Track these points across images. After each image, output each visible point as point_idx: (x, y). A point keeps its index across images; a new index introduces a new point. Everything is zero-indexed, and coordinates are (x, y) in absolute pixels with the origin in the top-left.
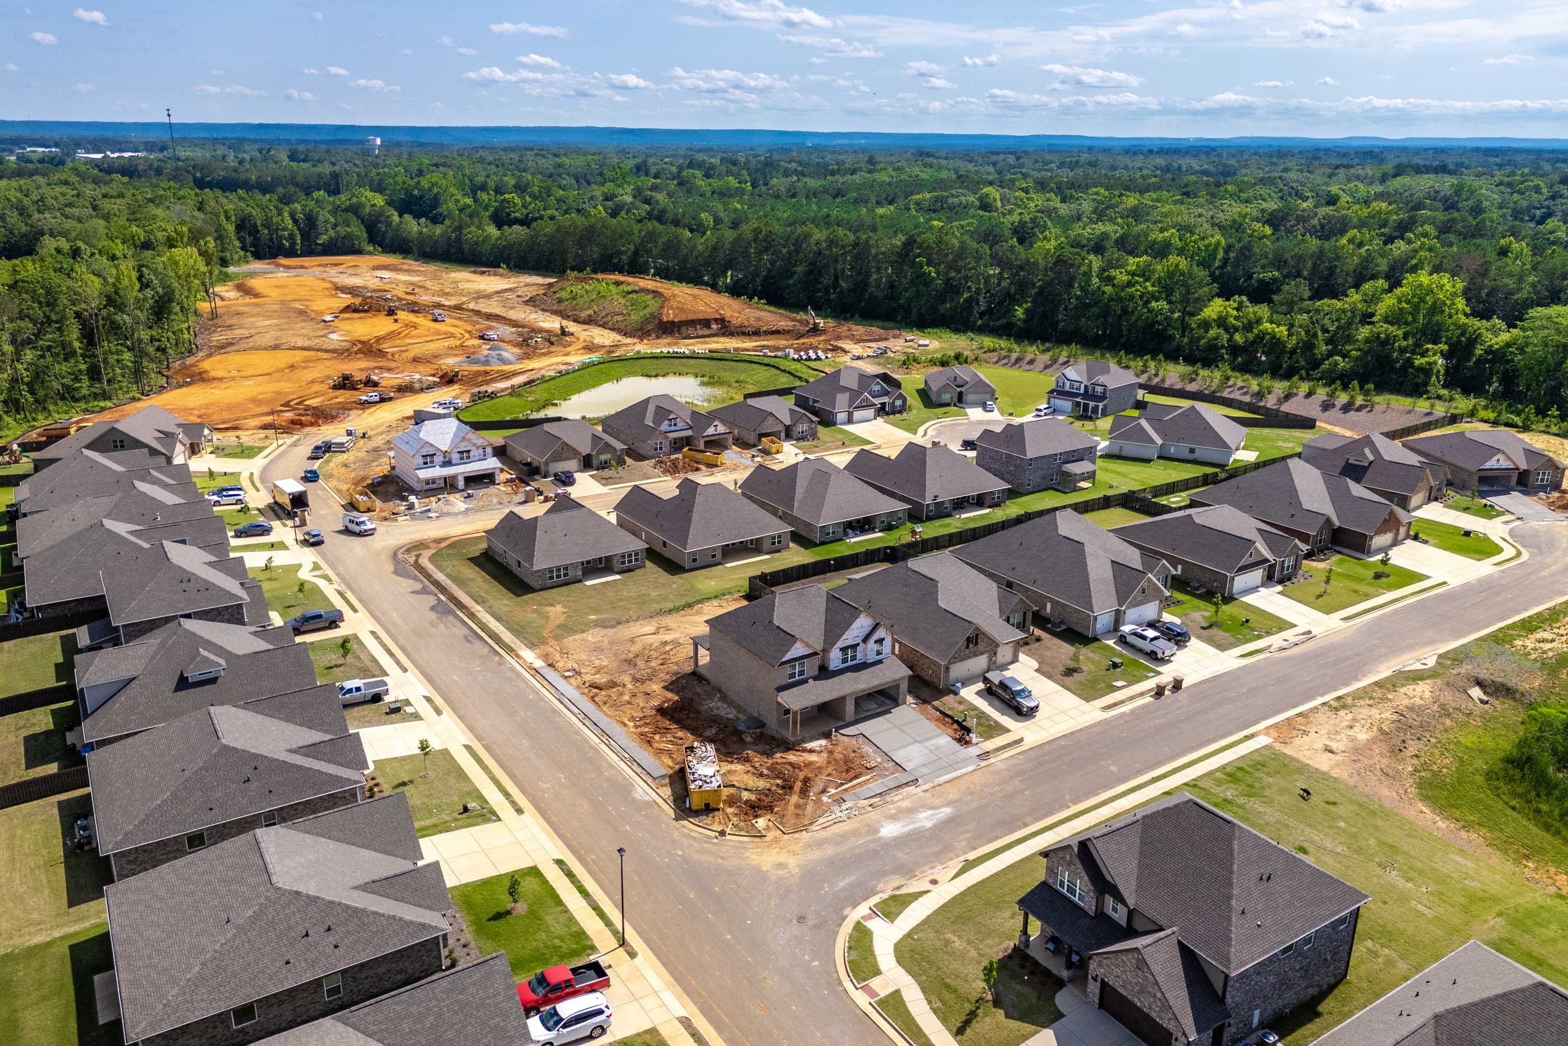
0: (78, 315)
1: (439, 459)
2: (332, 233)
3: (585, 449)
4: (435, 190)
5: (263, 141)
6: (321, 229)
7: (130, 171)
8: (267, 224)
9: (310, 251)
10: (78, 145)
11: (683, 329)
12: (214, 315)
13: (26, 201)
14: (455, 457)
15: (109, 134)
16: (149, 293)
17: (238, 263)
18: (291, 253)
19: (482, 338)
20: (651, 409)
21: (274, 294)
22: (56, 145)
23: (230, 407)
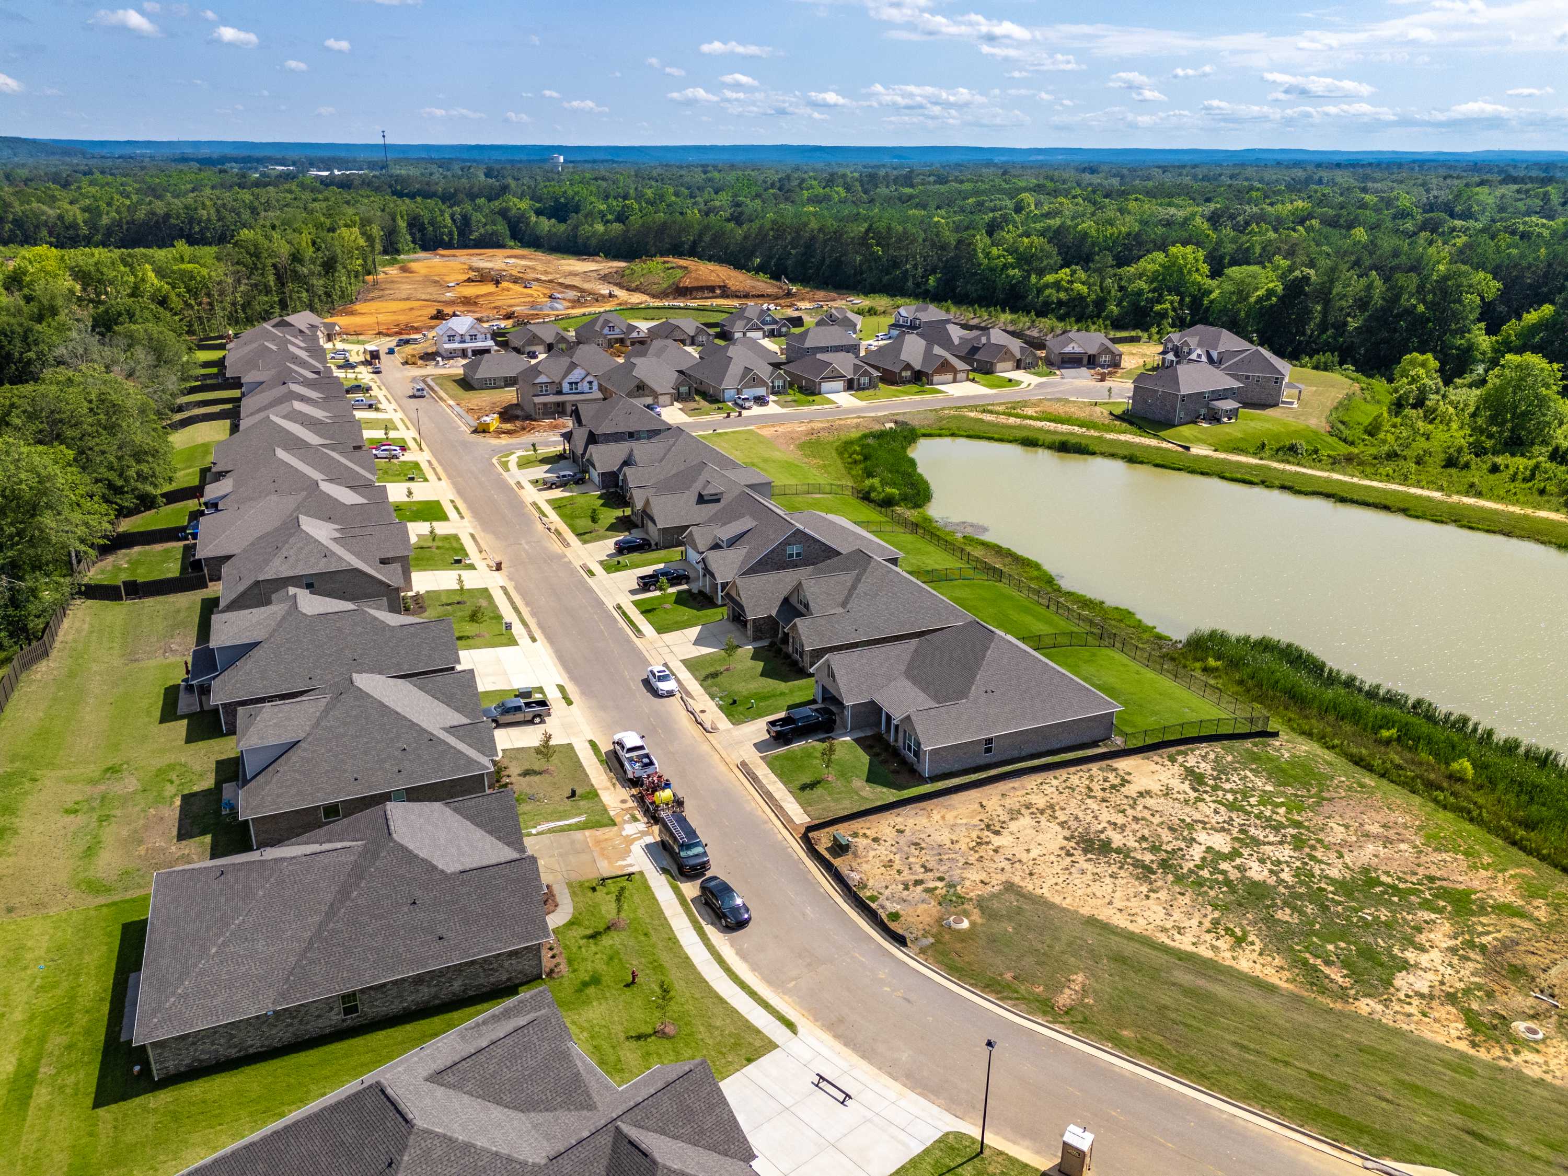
0: (274, 266)
1: (457, 338)
2: (482, 231)
3: (549, 340)
4: (577, 198)
5: (464, 161)
6: (474, 228)
7: (345, 184)
8: (432, 222)
9: (464, 244)
10: (312, 164)
11: (694, 293)
12: (376, 283)
13: (256, 204)
14: (468, 338)
15: (343, 154)
16: (320, 254)
17: (408, 252)
18: (449, 246)
19: (550, 297)
20: (601, 320)
21: (423, 271)
22: (294, 164)
23: (362, 326)
